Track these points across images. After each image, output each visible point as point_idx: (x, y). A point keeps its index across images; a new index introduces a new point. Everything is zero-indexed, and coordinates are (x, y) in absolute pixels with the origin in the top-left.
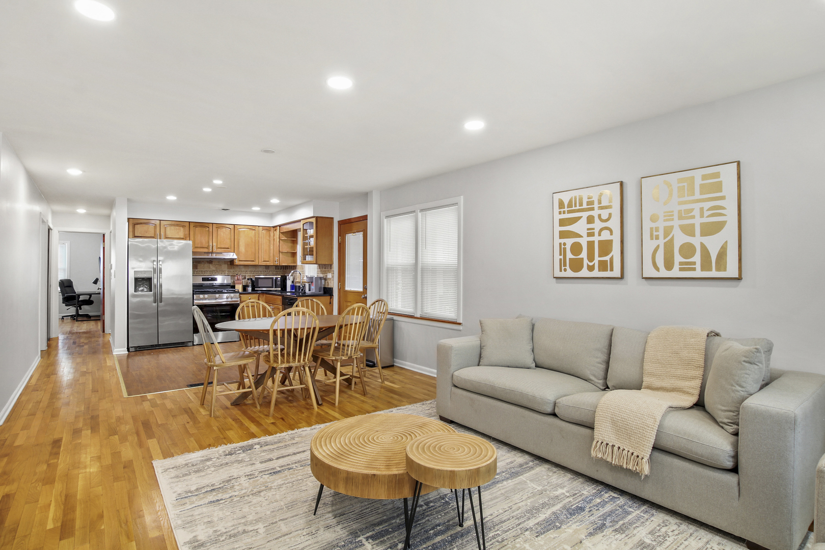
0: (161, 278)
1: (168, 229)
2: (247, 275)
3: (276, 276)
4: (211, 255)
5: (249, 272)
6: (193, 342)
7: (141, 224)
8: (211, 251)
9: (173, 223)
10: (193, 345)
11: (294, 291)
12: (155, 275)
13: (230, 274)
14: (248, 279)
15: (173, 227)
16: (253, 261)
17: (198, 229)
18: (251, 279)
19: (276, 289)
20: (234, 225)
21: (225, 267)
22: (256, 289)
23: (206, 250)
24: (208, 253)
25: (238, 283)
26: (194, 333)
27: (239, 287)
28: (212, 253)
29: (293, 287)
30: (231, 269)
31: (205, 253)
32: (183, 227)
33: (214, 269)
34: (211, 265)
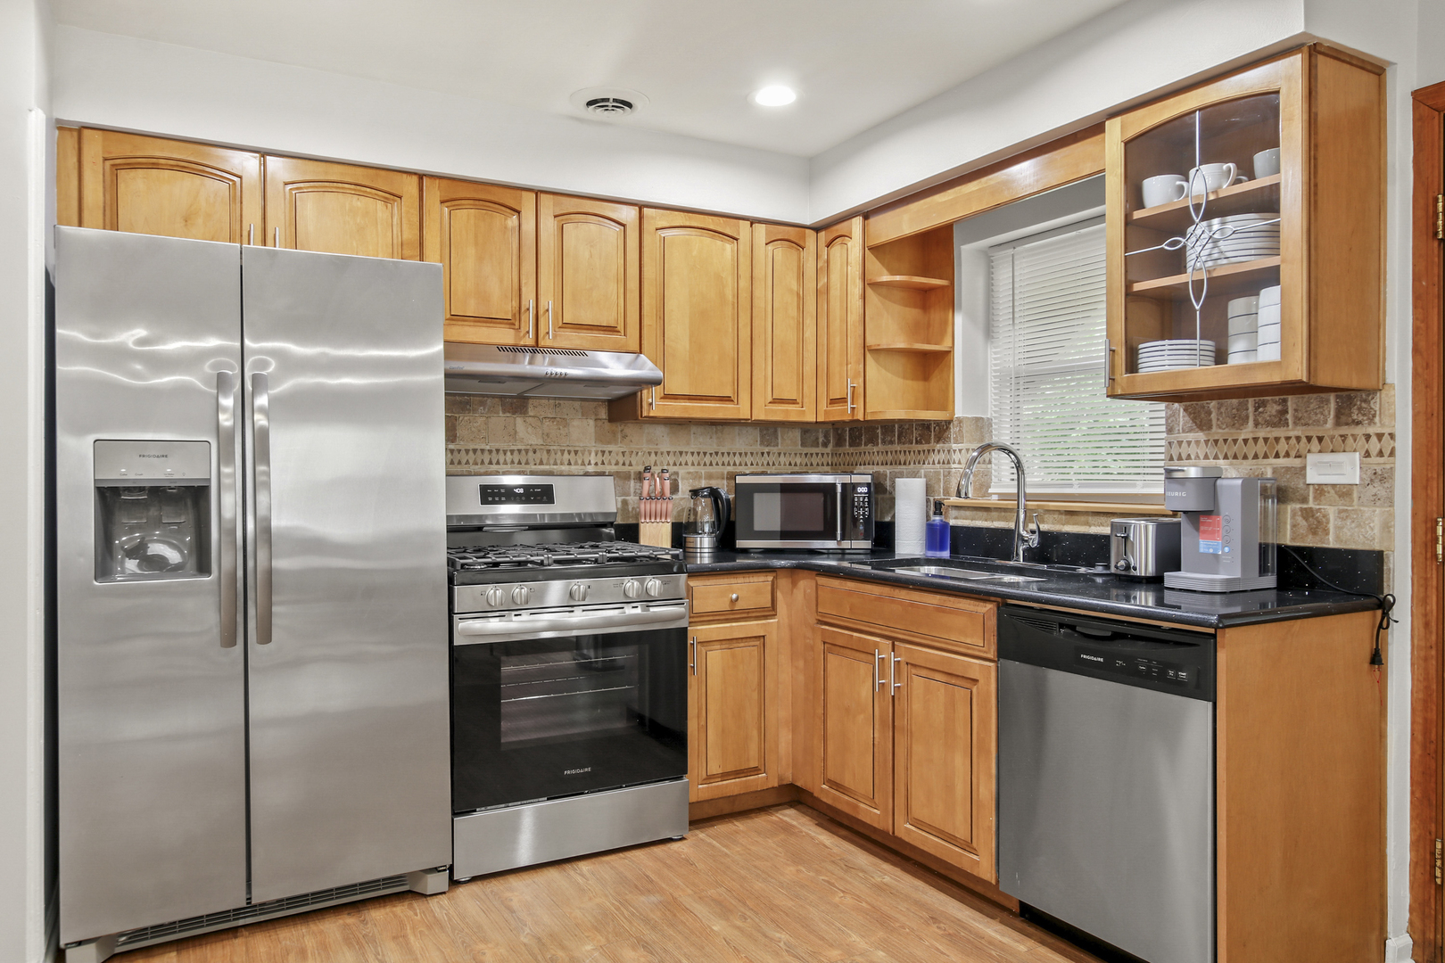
0: (267, 485)
1: (309, 205)
2: (682, 471)
3: (846, 479)
4: (531, 363)
5: (689, 459)
6: (451, 869)
7: (155, 166)
8: (530, 340)
9: (335, 173)
10: (454, 883)
11: (946, 554)
12: (232, 471)
13: (607, 468)
14: (695, 493)
15: (332, 200)
16: (727, 399)
17: (465, 218)
18: (714, 494)
19: (846, 544)
20: (641, 206)
21: (583, 430)
22: (741, 544)
23: (505, 336)
24: (516, 349)
25: (655, 515)
26: (455, 814)
27: (656, 536)
28: (535, 349)
29: (936, 535)
30: (613, 441)
31: (501, 348)
32: (386, 201)
33: (535, 440)
34: (519, 421)
